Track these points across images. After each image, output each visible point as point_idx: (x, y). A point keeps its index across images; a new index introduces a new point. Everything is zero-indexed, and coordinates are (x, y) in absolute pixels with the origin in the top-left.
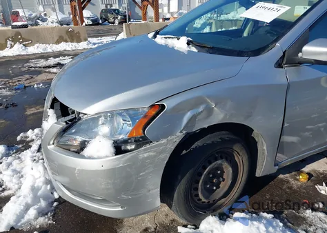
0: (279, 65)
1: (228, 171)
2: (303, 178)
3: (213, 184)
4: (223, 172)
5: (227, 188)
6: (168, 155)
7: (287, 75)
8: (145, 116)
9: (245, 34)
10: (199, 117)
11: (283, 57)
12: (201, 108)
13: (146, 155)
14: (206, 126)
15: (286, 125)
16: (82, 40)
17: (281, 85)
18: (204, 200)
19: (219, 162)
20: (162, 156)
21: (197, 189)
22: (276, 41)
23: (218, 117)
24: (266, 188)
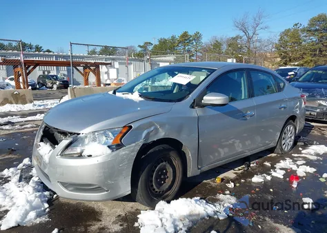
0: (192, 106)
1: (170, 170)
2: (218, 180)
3: (161, 180)
4: (167, 172)
5: (170, 183)
6: (136, 153)
7: (197, 112)
8: (121, 133)
9: (175, 92)
10: (151, 134)
11: (194, 103)
12: (152, 128)
13: (124, 153)
14: (155, 140)
15: (200, 141)
16: (28, 101)
17: (194, 117)
18: (157, 190)
19: (164, 163)
20: (132, 154)
21: (152, 181)
22: (189, 94)
23: (162, 134)
24: (196, 188)
